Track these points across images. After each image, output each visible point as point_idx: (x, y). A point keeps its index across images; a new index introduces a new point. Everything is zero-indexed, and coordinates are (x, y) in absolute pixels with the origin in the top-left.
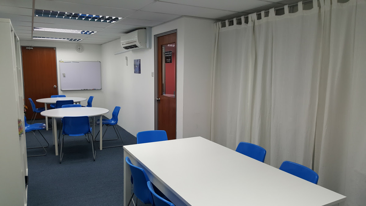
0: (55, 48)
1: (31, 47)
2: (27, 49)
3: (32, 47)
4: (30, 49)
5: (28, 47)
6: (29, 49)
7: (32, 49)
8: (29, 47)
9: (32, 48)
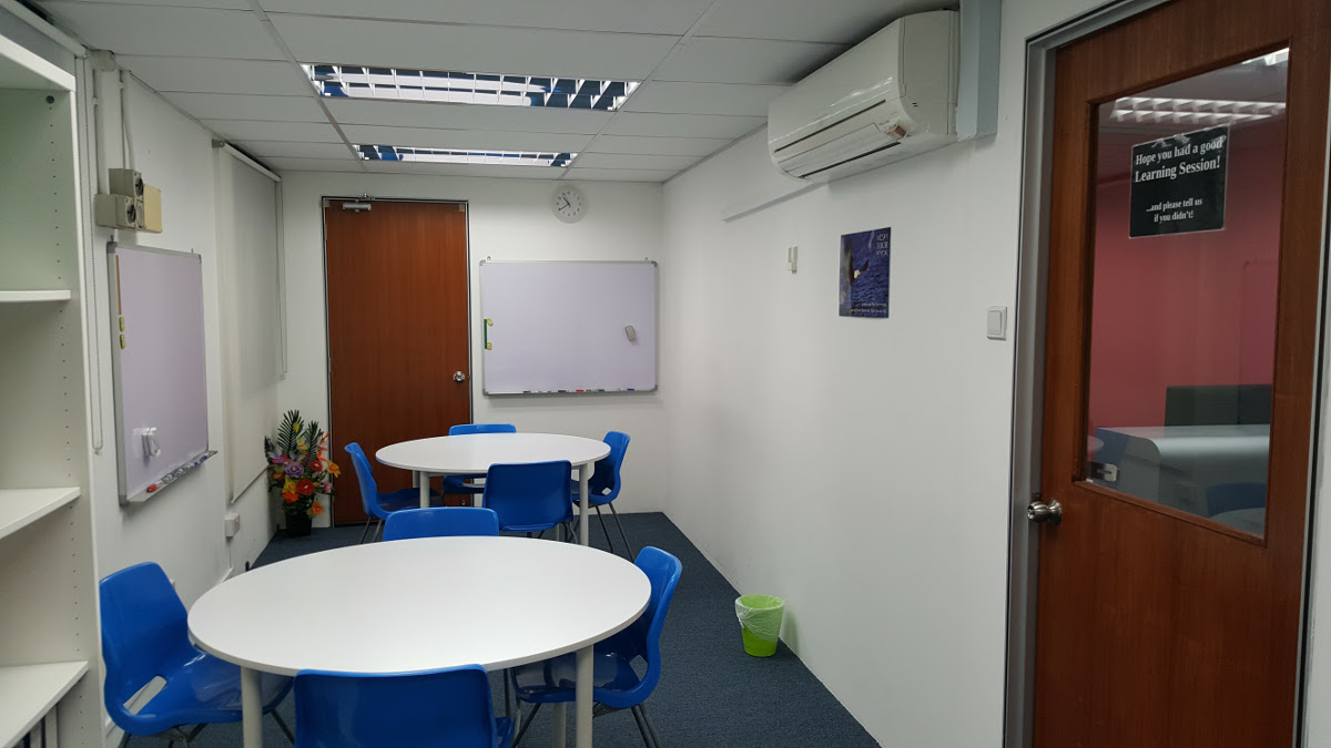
0: (465, 203)
1: (362, 201)
2: (347, 209)
3: (367, 202)
4: (361, 210)
5: (351, 200)
6: (353, 210)
7: (367, 210)
8: (354, 202)
9: (369, 207)
